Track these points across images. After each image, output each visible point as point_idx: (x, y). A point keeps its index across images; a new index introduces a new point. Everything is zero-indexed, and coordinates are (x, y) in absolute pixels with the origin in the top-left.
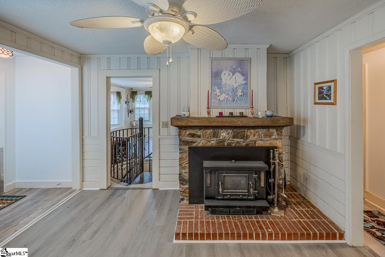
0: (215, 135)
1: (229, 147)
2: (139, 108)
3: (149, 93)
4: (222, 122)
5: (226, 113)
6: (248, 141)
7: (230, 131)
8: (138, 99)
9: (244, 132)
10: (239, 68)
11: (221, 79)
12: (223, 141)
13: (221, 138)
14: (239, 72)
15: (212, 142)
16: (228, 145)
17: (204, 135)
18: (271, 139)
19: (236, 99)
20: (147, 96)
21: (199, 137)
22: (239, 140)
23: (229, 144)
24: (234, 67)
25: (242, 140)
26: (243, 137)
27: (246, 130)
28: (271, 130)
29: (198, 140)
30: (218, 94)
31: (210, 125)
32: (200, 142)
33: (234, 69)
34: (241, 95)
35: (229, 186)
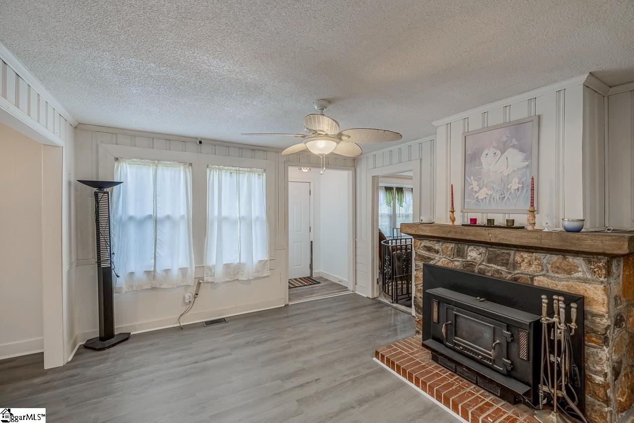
0: (460, 253)
1: (481, 277)
4: (461, 233)
5: (482, 220)
6: (516, 272)
7: (482, 250)
9: (509, 254)
10: (514, 140)
11: (481, 164)
12: (471, 265)
13: (469, 258)
14: (514, 146)
15: (456, 263)
16: (479, 273)
17: (445, 251)
18: (572, 278)
19: (507, 195)
21: (437, 252)
22: (499, 268)
23: (482, 272)
24: (505, 139)
25: (503, 268)
26: (506, 264)
27: (512, 253)
28: (570, 259)
29: (437, 257)
30: (475, 189)
31: (444, 235)
32: (440, 261)
33: (505, 143)
34: (518, 189)
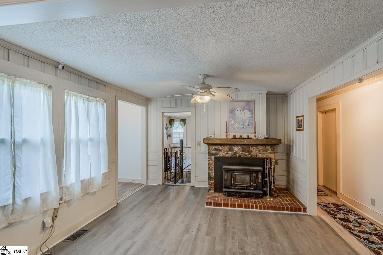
0: (231, 150)
1: (240, 158)
2: (176, 133)
3: (183, 120)
4: (234, 141)
5: (238, 136)
6: (252, 154)
7: (240, 147)
8: (175, 125)
9: (250, 148)
10: (247, 107)
11: (235, 114)
12: (236, 154)
13: (235, 151)
14: (247, 109)
15: (229, 154)
16: (239, 156)
17: (224, 150)
18: (267, 153)
19: (245, 127)
20: (182, 123)
21: (221, 150)
22: (246, 153)
23: (240, 156)
24: (244, 106)
25: (248, 153)
26: (248, 151)
27: (251, 147)
28: (267, 147)
29: (220, 152)
30: (233, 124)
31: (227, 143)
32: (221, 154)
33: (244, 107)
34: (248, 125)
35: (239, 181)
